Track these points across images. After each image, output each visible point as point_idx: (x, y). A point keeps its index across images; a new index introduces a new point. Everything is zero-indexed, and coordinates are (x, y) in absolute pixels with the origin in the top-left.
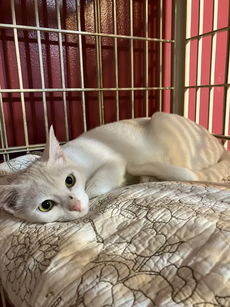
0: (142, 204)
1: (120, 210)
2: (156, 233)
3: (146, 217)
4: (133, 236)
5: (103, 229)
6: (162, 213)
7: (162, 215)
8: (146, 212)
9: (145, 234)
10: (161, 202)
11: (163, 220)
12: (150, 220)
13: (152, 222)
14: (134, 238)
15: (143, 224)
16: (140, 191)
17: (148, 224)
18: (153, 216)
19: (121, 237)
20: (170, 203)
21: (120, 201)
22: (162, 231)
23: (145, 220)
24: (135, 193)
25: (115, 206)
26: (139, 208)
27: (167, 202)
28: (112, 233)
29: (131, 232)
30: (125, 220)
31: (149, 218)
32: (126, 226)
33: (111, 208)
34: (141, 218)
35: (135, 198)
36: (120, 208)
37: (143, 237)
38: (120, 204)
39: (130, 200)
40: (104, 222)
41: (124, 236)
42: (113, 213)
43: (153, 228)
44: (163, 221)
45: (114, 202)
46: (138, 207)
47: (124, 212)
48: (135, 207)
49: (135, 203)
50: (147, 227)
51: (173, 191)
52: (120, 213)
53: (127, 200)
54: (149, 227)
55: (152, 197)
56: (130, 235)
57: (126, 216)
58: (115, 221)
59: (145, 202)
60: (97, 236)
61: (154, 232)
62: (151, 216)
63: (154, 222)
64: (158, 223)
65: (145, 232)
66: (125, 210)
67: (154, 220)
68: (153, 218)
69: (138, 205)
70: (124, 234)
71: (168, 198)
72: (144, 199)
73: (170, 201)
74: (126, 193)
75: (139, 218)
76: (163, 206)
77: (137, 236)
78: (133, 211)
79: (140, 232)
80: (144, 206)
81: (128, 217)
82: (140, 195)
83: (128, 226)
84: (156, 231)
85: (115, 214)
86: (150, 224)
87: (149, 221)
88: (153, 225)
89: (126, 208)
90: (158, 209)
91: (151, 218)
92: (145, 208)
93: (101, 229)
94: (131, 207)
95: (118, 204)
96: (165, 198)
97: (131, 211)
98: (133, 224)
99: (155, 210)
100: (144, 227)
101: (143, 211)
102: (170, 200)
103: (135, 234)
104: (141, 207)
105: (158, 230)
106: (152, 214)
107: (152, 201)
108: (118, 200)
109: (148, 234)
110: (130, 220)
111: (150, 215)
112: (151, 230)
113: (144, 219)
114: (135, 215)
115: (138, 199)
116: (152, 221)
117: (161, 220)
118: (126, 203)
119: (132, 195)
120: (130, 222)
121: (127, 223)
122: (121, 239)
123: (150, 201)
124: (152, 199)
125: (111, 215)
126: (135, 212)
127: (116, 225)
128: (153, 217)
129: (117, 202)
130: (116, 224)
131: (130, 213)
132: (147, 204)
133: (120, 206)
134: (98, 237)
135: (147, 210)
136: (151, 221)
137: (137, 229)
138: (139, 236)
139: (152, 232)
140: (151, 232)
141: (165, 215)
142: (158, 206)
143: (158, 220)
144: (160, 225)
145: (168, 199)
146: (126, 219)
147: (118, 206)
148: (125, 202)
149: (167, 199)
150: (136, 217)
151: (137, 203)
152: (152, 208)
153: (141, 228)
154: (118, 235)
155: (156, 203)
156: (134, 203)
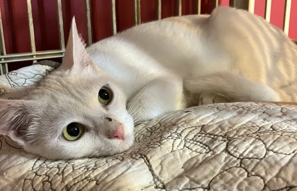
0: (217, 133)
1: (184, 141)
2: (246, 174)
3: (226, 150)
4: (211, 178)
5: (162, 168)
6: (251, 145)
7: (252, 148)
8: (225, 144)
9: (230, 176)
10: (245, 130)
11: (255, 155)
12: (235, 155)
13: (238, 159)
14: (214, 181)
15: (225, 161)
16: (208, 115)
17: (232, 161)
18: (237, 149)
19: (191, 180)
20: (259, 130)
21: (182, 128)
22: (256, 171)
23: (225, 155)
24: (201, 118)
25: (176, 136)
26: (212, 138)
27: (254, 129)
28: (176, 175)
29: (207, 173)
30: (193, 156)
31: (232, 152)
32: (197, 165)
33: (170, 138)
34: (219, 153)
35: (203, 124)
36: (183, 138)
37: (227, 181)
38: (182, 132)
39: (195, 127)
40: (163, 158)
41: (196, 179)
42: (174, 145)
43: (241, 166)
44: (255, 157)
45: (173, 130)
46: (210, 137)
47: (190, 144)
48: (205, 137)
49: (205, 131)
50: (232, 165)
51: (258, 114)
52: (185, 146)
53: (192, 127)
54: (235, 165)
55: (230, 122)
56: (206, 177)
57: (194, 149)
58: (179, 157)
59: (220, 130)
60: (154, 180)
61: (244, 172)
62: (235, 149)
63: (241, 158)
64: (247, 159)
65: (229, 172)
66: (192, 142)
67: (241, 155)
68: (239, 153)
69: (211, 135)
70: (196, 176)
71: (253, 123)
72: (217, 126)
73: (258, 128)
74: (187, 117)
75: (216, 153)
76: (249, 135)
77: (218, 178)
78: (205, 142)
79: (221, 173)
80: (220, 135)
81: (198, 151)
82: (209, 121)
83: (201, 164)
84: (246, 170)
85: (178, 146)
86: (235, 162)
87: (233, 156)
88: (241, 163)
89: (191, 138)
90: (243, 139)
91: (236, 152)
92: (221, 138)
93: (160, 169)
94: (199, 136)
95: (179, 132)
96: (249, 124)
97: (201, 143)
98: (206, 161)
99: (239, 141)
100: (226, 165)
101: (219, 142)
102: (258, 126)
103: (215, 175)
104: (216, 137)
105: (250, 170)
106: (235, 147)
107: (230, 128)
108: (178, 127)
109: (235, 176)
110: (202, 155)
111: (232, 148)
112: (238, 169)
113: (224, 153)
114: (207, 148)
115: (209, 126)
116: (238, 156)
117: (251, 155)
118: (191, 132)
119: (198, 120)
120: (203, 157)
121: (198, 160)
122: (193, 182)
123: (227, 128)
124: (230, 126)
125: (173, 148)
126: (207, 144)
127: (181, 163)
128: (238, 151)
129: (177, 130)
130: (180, 160)
131: (199, 145)
132: (224, 132)
133: (184, 135)
134: (156, 180)
135: (225, 141)
136: (235, 157)
137: (215, 168)
138: (221, 178)
139: (241, 172)
140: (239, 172)
141: (256, 147)
142: (242, 136)
143: (247, 155)
144: (252, 162)
145: (255, 125)
146: (195, 154)
147: (180, 135)
148: (190, 130)
149: (253, 125)
150: (210, 150)
151: (208, 132)
152: (232, 138)
153: (221, 166)
154: (187, 176)
155: (238, 131)
156: (203, 132)
